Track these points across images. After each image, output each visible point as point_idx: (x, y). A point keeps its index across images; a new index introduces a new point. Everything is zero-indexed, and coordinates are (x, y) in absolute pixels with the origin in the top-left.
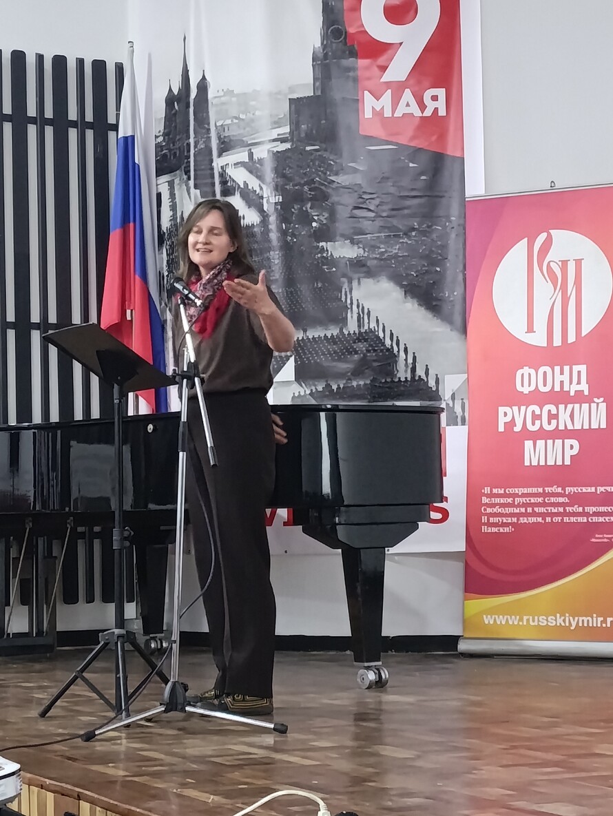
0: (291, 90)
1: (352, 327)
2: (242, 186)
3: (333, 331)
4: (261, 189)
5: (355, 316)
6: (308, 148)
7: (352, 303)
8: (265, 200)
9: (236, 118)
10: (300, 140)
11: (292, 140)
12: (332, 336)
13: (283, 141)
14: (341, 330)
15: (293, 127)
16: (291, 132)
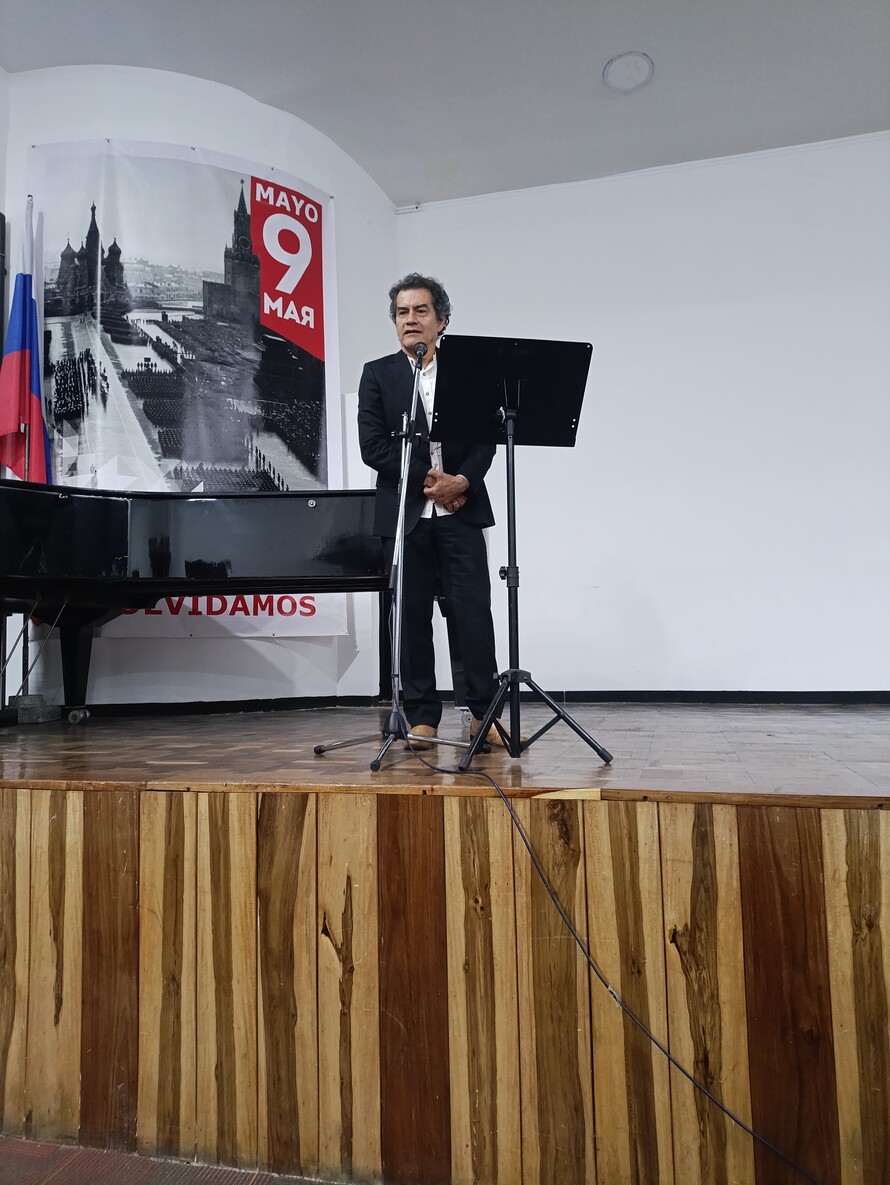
0: (206, 274)
1: (252, 466)
2: (155, 340)
3: (235, 468)
4: (175, 345)
5: (254, 459)
6: (220, 324)
7: (252, 449)
8: (179, 356)
9: (150, 284)
10: (213, 316)
11: (204, 314)
12: (236, 471)
13: (197, 312)
14: (243, 468)
15: (207, 305)
16: (204, 307)
